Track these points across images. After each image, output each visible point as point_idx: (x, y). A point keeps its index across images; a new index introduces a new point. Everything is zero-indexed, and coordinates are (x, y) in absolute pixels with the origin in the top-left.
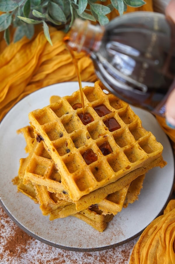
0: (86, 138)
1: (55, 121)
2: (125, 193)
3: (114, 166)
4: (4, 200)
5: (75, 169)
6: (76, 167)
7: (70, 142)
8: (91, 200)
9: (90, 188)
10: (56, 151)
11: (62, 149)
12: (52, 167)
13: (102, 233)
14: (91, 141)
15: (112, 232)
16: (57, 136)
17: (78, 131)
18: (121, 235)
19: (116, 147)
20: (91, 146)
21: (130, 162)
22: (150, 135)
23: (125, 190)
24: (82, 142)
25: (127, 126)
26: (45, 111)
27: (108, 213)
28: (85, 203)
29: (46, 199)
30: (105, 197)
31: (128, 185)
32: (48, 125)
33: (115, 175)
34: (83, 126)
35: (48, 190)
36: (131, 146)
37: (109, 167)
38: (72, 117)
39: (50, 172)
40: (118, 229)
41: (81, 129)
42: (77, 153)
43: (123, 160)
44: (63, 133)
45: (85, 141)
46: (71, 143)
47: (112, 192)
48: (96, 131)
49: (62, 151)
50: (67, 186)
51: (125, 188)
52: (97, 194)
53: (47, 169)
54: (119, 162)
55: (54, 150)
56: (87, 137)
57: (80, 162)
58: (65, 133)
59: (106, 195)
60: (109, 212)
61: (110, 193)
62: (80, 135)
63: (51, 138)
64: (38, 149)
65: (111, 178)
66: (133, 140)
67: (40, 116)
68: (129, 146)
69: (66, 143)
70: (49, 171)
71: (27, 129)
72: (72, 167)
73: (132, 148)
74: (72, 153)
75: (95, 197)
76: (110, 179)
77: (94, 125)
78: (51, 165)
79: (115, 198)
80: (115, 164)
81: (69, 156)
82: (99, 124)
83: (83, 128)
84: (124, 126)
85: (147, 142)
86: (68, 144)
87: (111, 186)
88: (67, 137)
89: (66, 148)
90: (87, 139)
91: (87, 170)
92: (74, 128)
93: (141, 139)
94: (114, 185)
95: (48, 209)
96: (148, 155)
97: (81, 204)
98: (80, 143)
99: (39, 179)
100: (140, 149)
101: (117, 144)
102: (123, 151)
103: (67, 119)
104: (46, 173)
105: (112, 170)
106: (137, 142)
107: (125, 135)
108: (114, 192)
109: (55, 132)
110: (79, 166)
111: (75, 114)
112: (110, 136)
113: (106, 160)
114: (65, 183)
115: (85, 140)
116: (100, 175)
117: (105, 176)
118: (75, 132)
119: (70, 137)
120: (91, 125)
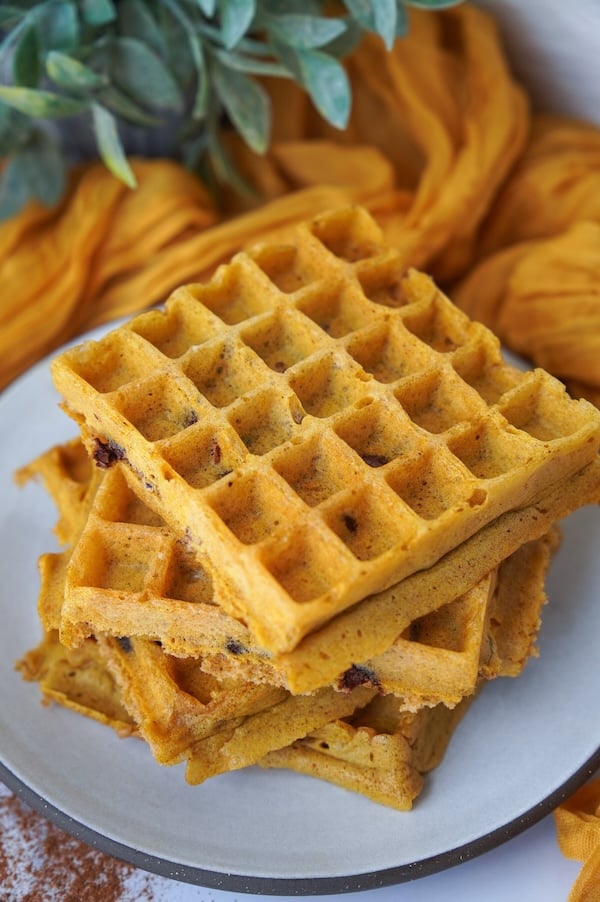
0: (291, 419)
1: (159, 372)
2: (480, 610)
7: (227, 439)
8: (344, 647)
9: (334, 590)
10: (177, 475)
11: (202, 474)
12: (170, 554)
14: (314, 425)
17: (255, 395)
19: (416, 434)
20: (315, 440)
21: (480, 480)
22: (542, 379)
25: (444, 360)
26: (114, 348)
27: (425, 704)
28: (321, 660)
29: (162, 696)
30: (400, 631)
31: (485, 577)
32: (133, 388)
33: (430, 529)
34: (271, 377)
35: (167, 651)
36: (474, 424)
38: (226, 356)
39: (164, 573)
41: (266, 386)
42: (260, 471)
43: (449, 482)
44: (196, 411)
45: (289, 432)
46: (233, 441)
47: (426, 611)
48: (326, 396)
49: (202, 477)
50: (238, 604)
51: (477, 589)
52: (366, 618)
53: (152, 565)
54: (434, 494)
55: (168, 477)
56: (293, 415)
57: (280, 500)
58: (203, 408)
59: (404, 623)
60: (424, 698)
61: (418, 614)
64: (105, 497)
65: (414, 541)
66: (479, 404)
67: (97, 368)
68: (466, 426)
69: (214, 447)
70: (162, 571)
71: (55, 456)
73: (478, 437)
74: (244, 472)
75: (359, 633)
76: (409, 547)
77: (315, 369)
78: (166, 544)
80: (421, 502)
81: (230, 484)
82: (334, 367)
83: (273, 384)
84: (433, 358)
85: (534, 413)
86: (223, 451)
87: (419, 581)
88: (215, 420)
89: (215, 469)
90: (294, 424)
91: (311, 523)
93: (508, 397)
94: (432, 579)
95: (175, 736)
96: (546, 446)
97: (307, 666)
99: (124, 605)
100: (510, 431)
101: (416, 426)
102: (445, 445)
103: (206, 364)
104: (148, 578)
106: (495, 408)
107: (442, 394)
108: (435, 606)
109: (165, 418)
110: (277, 523)
111: (235, 340)
112: (385, 397)
113: (383, 479)
114: (231, 591)
115: (286, 429)
116: (369, 547)
118: (245, 400)
119: (225, 420)
120: (303, 371)
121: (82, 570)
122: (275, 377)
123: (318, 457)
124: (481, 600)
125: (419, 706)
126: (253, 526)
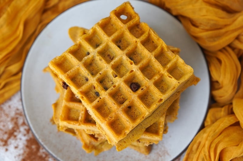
0: (113, 77)
1: (77, 67)
2: (163, 122)
3: (146, 99)
4: (46, 144)
5: (108, 112)
6: (109, 109)
7: (96, 86)
8: (130, 139)
9: (126, 131)
10: (85, 98)
11: (91, 92)
13: (148, 156)
14: (118, 81)
15: (158, 153)
16: (83, 79)
17: (103, 72)
18: (166, 155)
19: (145, 80)
20: (119, 85)
21: (162, 95)
22: (178, 59)
23: (162, 120)
24: (110, 81)
25: (152, 55)
26: (64, 57)
27: (150, 144)
28: (124, 143)
30: (143, 132)
31: (164, 113)
32: (71, 72)
33: (149, 112)
34: (106, 66)
35: (86, 133)
36: (160, 75)
37: (142, 105)
38: (94, 58)
39: (84, 117)
40: (163, 149)
41: (105, 69)
42: (106, 97)
43: (154, 93)
44: (88, 77)
45: (112, 79)
46: (98, 86)
47: (150, 125)
48: (121, 65)
49: (91, 94)
50: (103, 131)
51: (162, 117)
52: (135, 131)
53: (81, 115)
54: (150, 94)
55: (82, 98)
56: (113, 75)
57: (111, 103)
58: (89, 77)
59: (144, 130)
60: (150, 143)
61: (147, 127)
62: (106, 74)
63: (77, 83)
64: (67, 94)
65: (146, 116)
66: (161, 69)
67: (60, 62)
68: (158, 77)
69: (93, 86)
70: (83, 116)
72: (104, 111)
73: (161, 78)
74: (101, 97)
75: (133, 135)
76: (144, 117)
77: (118, 61)
78: (84, 109)
79: (154, 127)
80: (147, 97)
81: (98, 101)
82: (123, 59)
83: (107, 68)
84: (149, 55)
86: (95, 87)
87: (147, 120)
88: (93, 81)
89: (94, 91)
91: (119, 113)
92: (98, 67)
93: (169, 65)
94: (151, 118)
95: (90, 148)
96: (179, 83)
97: (121, 145)
98: (107, 82)
100: (169, 77)
101: (145, 77)
102: (152, 84)
103: (89, 61)
104: (80, 118)
105: (145, 108)
106: (166, 69)
107: (152, 63)
108: (152, 124)
109: (80, 75)
110: (111, 108)
111: (96, 54)
112: (137, 70)
114: (101, 128)
115: (112, 78)
116: (135, 113)
117: (139, 113)
118: (100, 74)
119: (96, 81)
120: (115, 62)
121: (63, 116)
122: (107, 66)
123: (120, 88)
124: (163, 120)
125: (148, 145)
126: (105, 108)
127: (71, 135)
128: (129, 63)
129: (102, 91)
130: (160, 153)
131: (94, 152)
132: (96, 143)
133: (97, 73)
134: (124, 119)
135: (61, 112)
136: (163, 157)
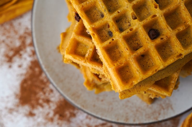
2: (176, 78)
3: (163, 50)
4: (48, 71)
5: (118, 55)
6: (120, 52)
7: (111, 25)
8: (135, 89)
9: (134, 82)
10: (96, 35)
11: (104, 31)
12: (93, 49)
13: (150, 105)
14: (137, 24)
15: (161, 105)
16: (98, 14)
17: (121, 11)
19: (167, 29)
20: (137, 29)
21: (183, 49)
23: (176, 75)
24: (127, 22)
25: (182, 1)
27: (156, 97)
28: (129, 92)
30: (152, 85)
31: (179, 69)
32: (86, 4)
33: (164, 66)
34: (127, 5)
35: (91, 71)
36: (186, 26)
37: (157, 56)
39: (91, 54)
40: (167, 102)
41: (125, 8)
42: (119, 39)
43: (174, 45)
44: (104, 14)
45: (130, 21)
46: (113, 26)
47: (160, 79)
48: (144, 6)
49: (104, 33)
50: (108, 75)
53: (88, 52)
54: (169, 46)
56: (132, 17)
58: (106, 13)
59: (153, 82)
61: (158, 80)
62: (125, 14)
63: (91, 18)
65: (159, 69)
66: (190, 19)
68: (183, 28)
69: (108, 25)
72: (114, 53)
73: (187, 29)
74: (114, 39)
75: (140, 86)
76: (157, 70)
78: (93, 46)
79: (165, 81)
80: (165, 48)
81: (110, 43)
83: (127, 7)
86: (110, 26)
87: (160, 73)
89: (107, 29)
90: (132, 19)
91: (131, 60)
92: (117, 4)
94: (163, 72)
95: (92, 86)
97: (125, 93)
98: (124, 23)
101: (168, 26)
102: (175, 35)
104: (87, 55)
105: (160, 60)
107: (179, 10)
108: (163, 78)
109: (96, 9)
110: (122, 52)
112: (160, 16)
113: (154, 47)
114: (107, 71)
115: (130, 19)
116: (147, 62)
117: (153, 64)
118: (119, 12)
119: (111, 19)
120: (137, 2)
122: (128, 5)
123: (137, 32)
125: (154, 97)
126: (116, 50)
127: (75, 67)
128: (154, 6)
129: (117, 32)
130: (163, 105)
131: (95, 90)
132: (99, 83)
133: (115, 10)
134: (135, 67)
135: (68, 43)
136: (166, 110)
